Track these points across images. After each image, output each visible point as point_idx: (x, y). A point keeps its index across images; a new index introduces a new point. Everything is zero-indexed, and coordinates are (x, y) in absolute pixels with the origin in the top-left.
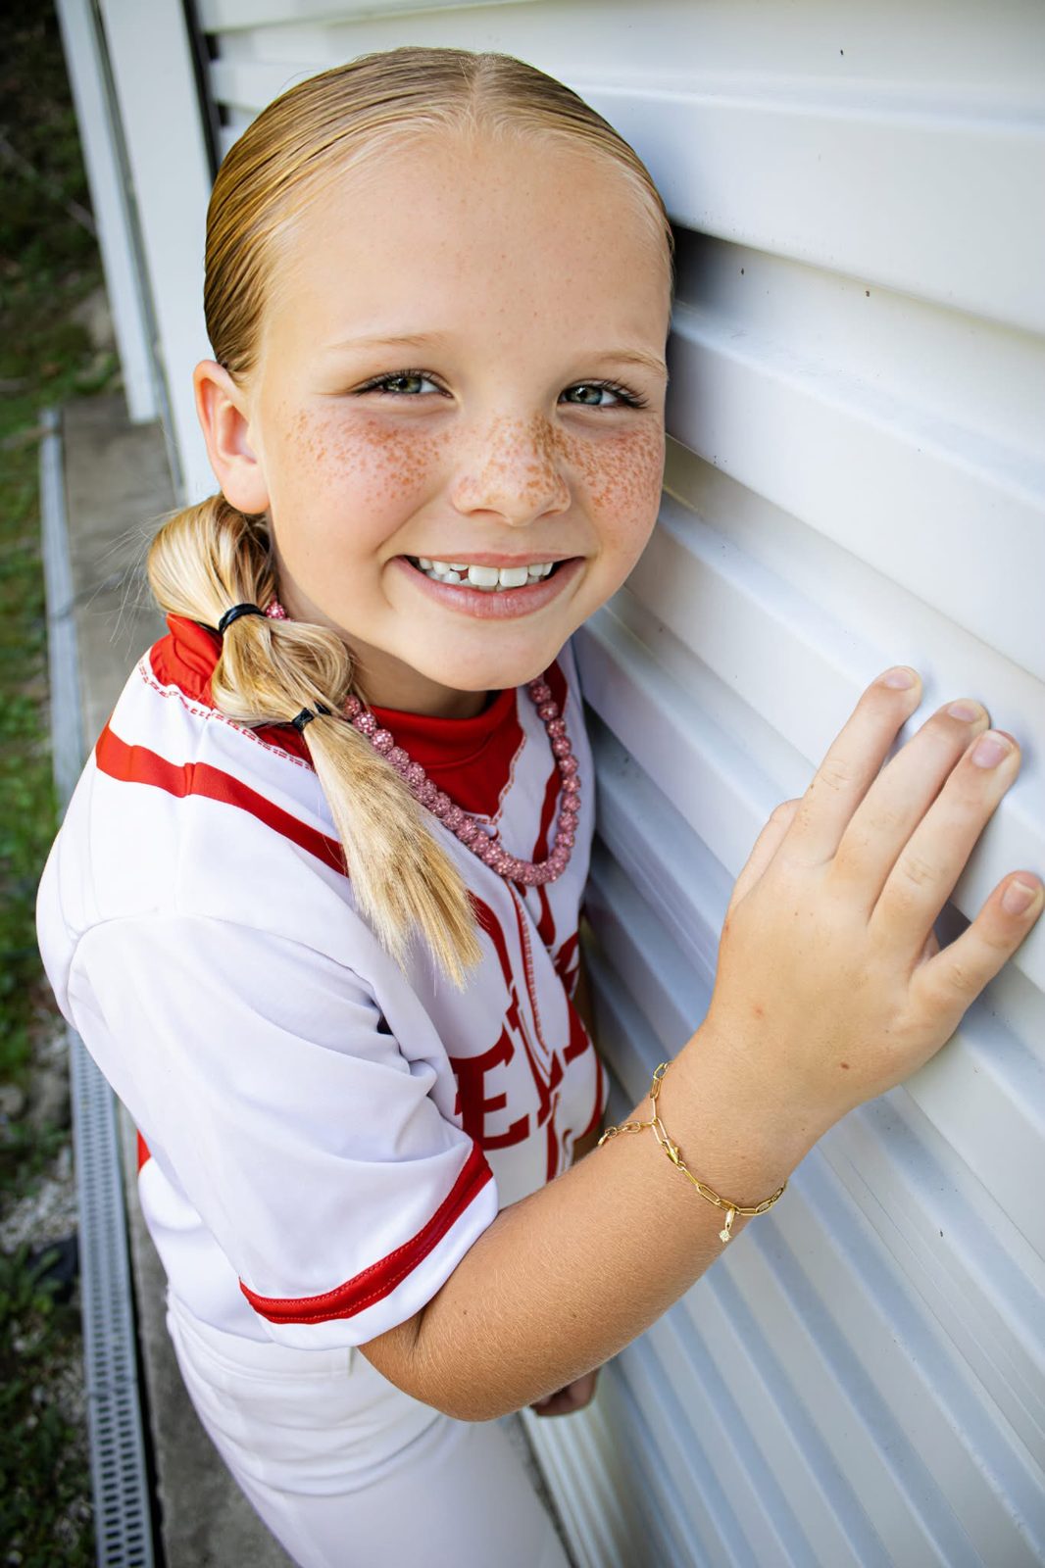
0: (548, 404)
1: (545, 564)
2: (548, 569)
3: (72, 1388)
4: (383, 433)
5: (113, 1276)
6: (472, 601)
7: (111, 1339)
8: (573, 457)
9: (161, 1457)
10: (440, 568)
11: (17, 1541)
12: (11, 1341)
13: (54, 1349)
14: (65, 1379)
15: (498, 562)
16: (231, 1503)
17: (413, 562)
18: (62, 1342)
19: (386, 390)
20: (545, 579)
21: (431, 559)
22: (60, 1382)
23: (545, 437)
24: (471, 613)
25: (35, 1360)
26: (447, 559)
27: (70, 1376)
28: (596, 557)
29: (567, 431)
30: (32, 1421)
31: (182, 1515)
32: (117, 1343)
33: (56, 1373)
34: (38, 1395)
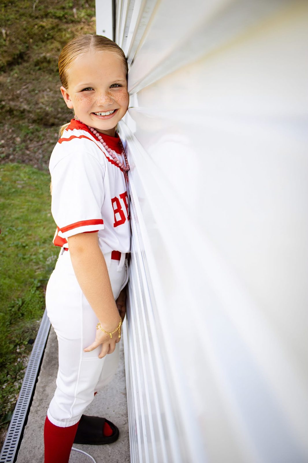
0: (108, 89)
1: (112, 110)
2: (113, 112)
3: (26, 361)
4: (86, 96)
5: (43, 338)
6: (103, 117)
7: (38, 351)
8: (112, 96)
9: (41, 372)
10: (98, 114)
11: (6, 384)
12: (16, 349)
13: (25, 352)
14: (25, 358)
15: (105, 112)
16: (53, 383)
17: (94, 113)
18: (27, 351)
19: (86, 90)
20: (113, 113)
21: (96, 113)
22: (25, 359)
23: (108, 93)
24: (103, 119)
25: (20, 353)
26: (98, 112)
27: (27, 359)
28: (120, 109)
29: (111, 92)
30: (16, 364)
31: (42, 382)
32: (39, 352)
33: (24, 357)
34: (19, 360)
